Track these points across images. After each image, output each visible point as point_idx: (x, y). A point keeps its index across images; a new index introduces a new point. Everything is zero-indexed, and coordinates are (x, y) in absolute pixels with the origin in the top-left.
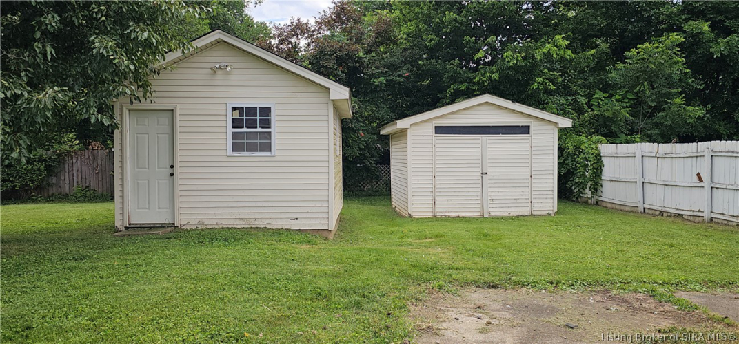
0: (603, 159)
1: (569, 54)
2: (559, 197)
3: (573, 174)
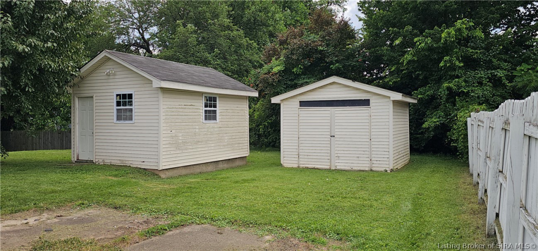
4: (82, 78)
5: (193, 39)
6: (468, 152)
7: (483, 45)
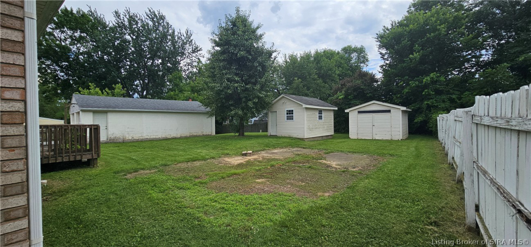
4: (273, 104)
5: (301, 85)
6: (437, 133)
7: (445, 84)
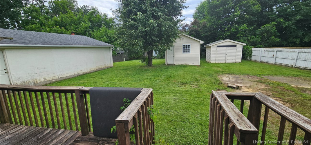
0: (253, 51)
1: (247, 28)
2: (242, 59)
3: (245, 54)
